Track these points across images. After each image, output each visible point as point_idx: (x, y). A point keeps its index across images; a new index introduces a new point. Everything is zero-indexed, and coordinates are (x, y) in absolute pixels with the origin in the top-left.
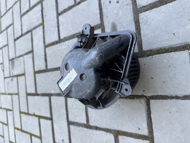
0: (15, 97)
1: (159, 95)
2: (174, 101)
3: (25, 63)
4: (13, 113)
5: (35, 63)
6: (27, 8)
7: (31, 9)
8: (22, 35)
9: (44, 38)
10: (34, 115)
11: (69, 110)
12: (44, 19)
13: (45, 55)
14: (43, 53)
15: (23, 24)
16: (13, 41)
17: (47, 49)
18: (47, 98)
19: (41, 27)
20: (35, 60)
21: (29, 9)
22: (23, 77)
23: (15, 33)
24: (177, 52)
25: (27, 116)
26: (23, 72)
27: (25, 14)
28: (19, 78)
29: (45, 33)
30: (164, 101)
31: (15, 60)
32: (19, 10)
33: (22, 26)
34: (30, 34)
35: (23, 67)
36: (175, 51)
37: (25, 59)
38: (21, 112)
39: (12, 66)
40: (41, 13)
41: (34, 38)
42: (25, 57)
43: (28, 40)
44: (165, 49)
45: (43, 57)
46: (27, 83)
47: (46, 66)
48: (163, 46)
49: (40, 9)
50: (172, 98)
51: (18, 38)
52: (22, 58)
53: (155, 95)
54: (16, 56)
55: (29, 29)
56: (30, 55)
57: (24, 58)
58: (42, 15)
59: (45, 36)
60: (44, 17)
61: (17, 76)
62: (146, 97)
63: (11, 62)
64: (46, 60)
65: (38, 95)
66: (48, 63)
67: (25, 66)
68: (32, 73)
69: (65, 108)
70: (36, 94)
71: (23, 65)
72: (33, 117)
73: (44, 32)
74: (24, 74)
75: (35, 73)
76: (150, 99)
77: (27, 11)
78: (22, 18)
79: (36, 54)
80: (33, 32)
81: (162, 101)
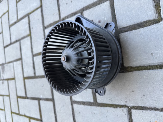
0: (7, 99)
1: (139, 106)
2: (153, 112)
3: (15, 69)
4: (5, 112)
5: (24, 70)
6: (15, 20)
7: (18, 21)
8: (11, 44)
9: (32, 48)
10: (25, 116)
11: (57, 114)
12: (32, 31)
13: (34, 63)
14: (32, 62)
15: (11, 33)
16: (3, 48)
17: (35, 58)
18: (36, 102)
19: (29, 38)
20: (24, 67)
21: (17, 21)
22: (13, 81)
23: (4, 41)
24: (155, 70)
25: (18, 116)
26: (13, 76)
27: (13, 25)
28: (9, 81)
29: (33, 44)
30: (144, 111)
31: (5, 65)
32: (8, 21)
33: (10, 35)
34: (18, 43)
35: (13, 72)
36: (153, 69)
37: (15, 65)
38: (12, 113)
39: (2, 70)
40: (28, 25)
41: (22, 47)
42: (15, 63)
43: (17, 48)
44: (144, 66)
45: (32, 65)
46: (17, 87)
47: (35, 73)
48: (142, 64)
49: (28, 21)
50: (151, 109)
51: (7, 46)
52: (11, 64)
53: (135, 105)
54: (6, 62)
55: (17, 39)
56: (19, 62)
57: (13, 65)
58: (30, 27)
59: (33, 47)
60: (31, 29)
61: (8, 80)
62: (128, 107)
63: (2, 67)
64: (34, 68)
65: (28, 98)
66: (36, 71)
67: (15, 72)
68: (22, 78)
69: (53, 111)
70: (26, 98)
71: (12, 70)
72: (24, 117)
73: (31, 42)
74: (14, 79)
75: (25, 78)
76: (132, 109)
77: (15, 23)
78: (11, 28)
79: (24, 62)
80: (22, 41)
81: (143, 111)
